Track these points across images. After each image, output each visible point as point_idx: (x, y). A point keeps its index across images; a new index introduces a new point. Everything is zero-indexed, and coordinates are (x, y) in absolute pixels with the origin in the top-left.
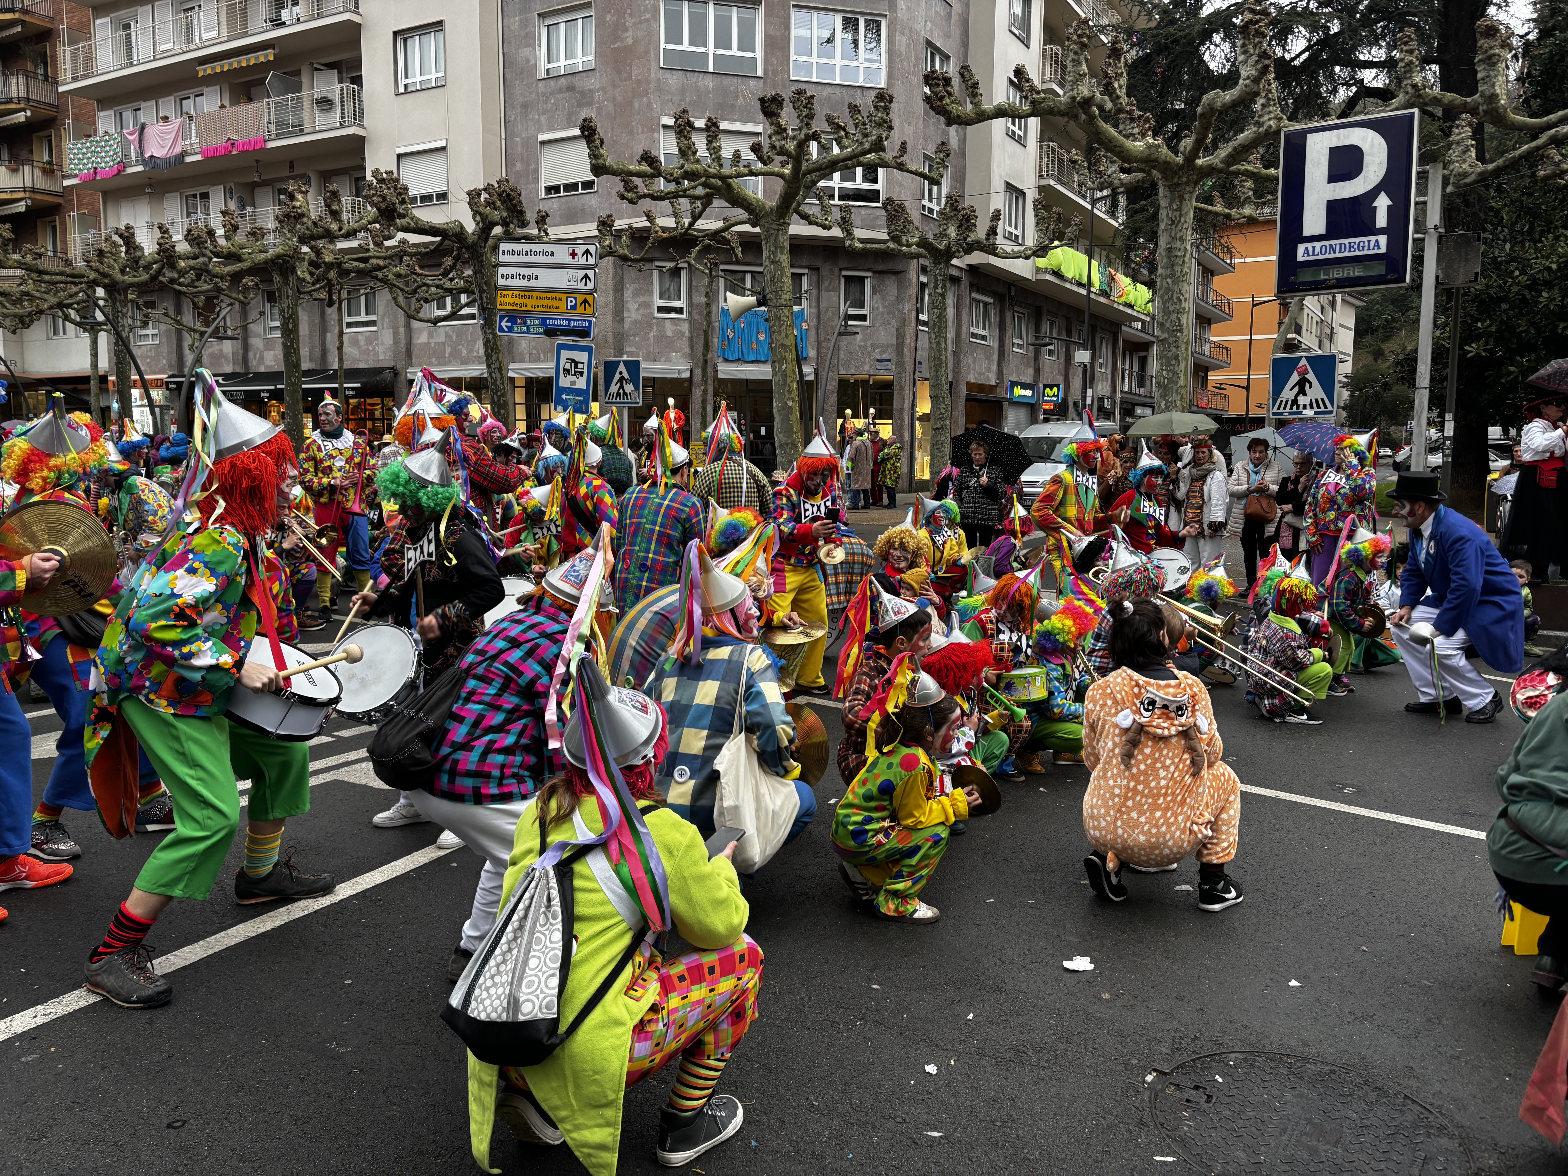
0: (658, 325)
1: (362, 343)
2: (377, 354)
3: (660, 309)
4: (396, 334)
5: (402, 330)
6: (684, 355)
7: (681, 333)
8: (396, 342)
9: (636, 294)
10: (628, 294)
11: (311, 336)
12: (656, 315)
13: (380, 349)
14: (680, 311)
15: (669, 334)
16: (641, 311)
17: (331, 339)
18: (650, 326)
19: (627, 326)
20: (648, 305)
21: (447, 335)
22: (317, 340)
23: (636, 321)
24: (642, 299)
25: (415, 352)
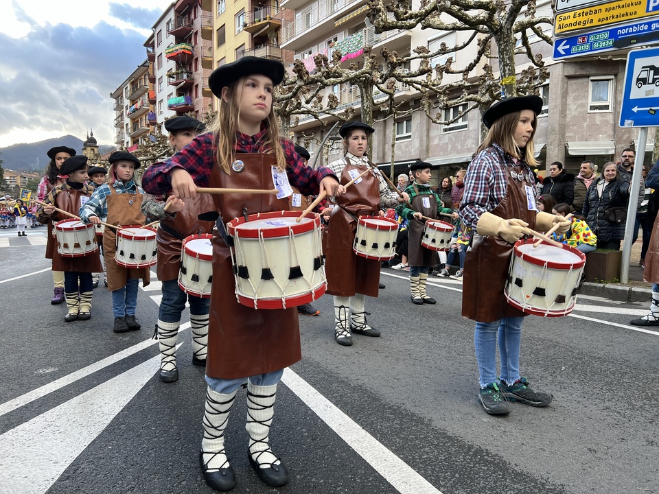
0: (590, 118)
1: (403, 148)
2: (410, 153)
3: (592, 108)
4: (421, 141)
5: (425, 138)
6: (609, 136)
7: (607, 122)
8: (421, 145)
9: (576, 99)
10: (570, 100)
11: (378, 146)
12: (589, 111)
13: (412, 150)
14: (607, 107)
15: (598, 123)
16: (579, 110)
17: (388, 147)
18: (584, 119)
19: (568, 119)
20: (583, 105)
21: (450, 139)
22: (381, 148)
23: (575, 116)
24: (580, 102)
25: (431, 149)
